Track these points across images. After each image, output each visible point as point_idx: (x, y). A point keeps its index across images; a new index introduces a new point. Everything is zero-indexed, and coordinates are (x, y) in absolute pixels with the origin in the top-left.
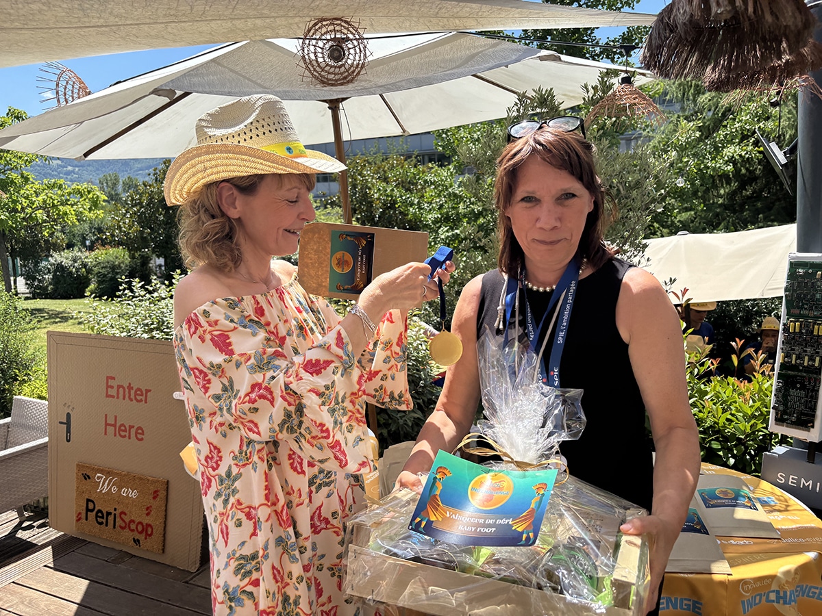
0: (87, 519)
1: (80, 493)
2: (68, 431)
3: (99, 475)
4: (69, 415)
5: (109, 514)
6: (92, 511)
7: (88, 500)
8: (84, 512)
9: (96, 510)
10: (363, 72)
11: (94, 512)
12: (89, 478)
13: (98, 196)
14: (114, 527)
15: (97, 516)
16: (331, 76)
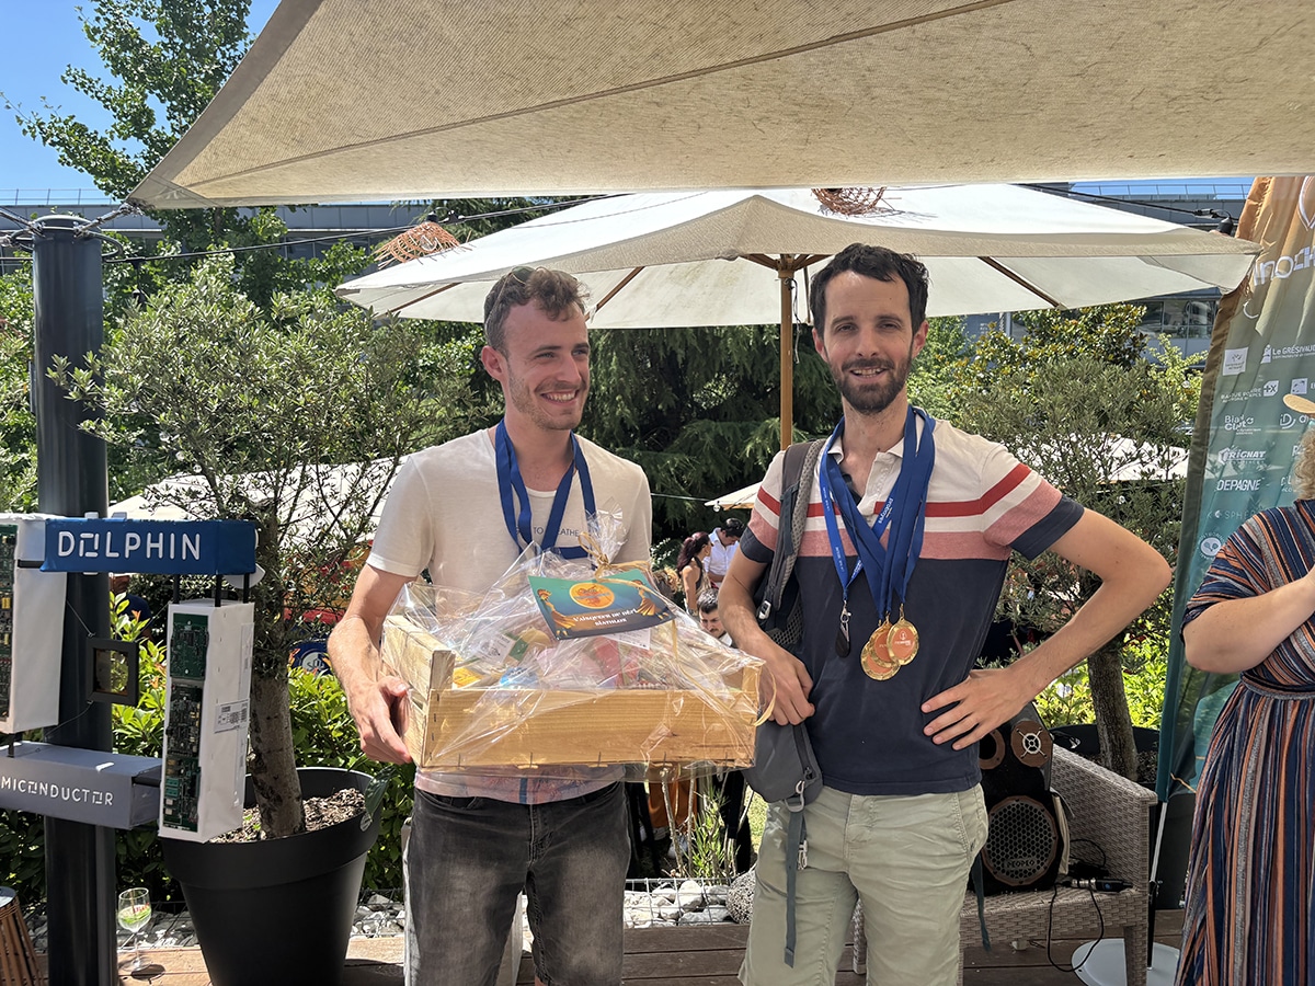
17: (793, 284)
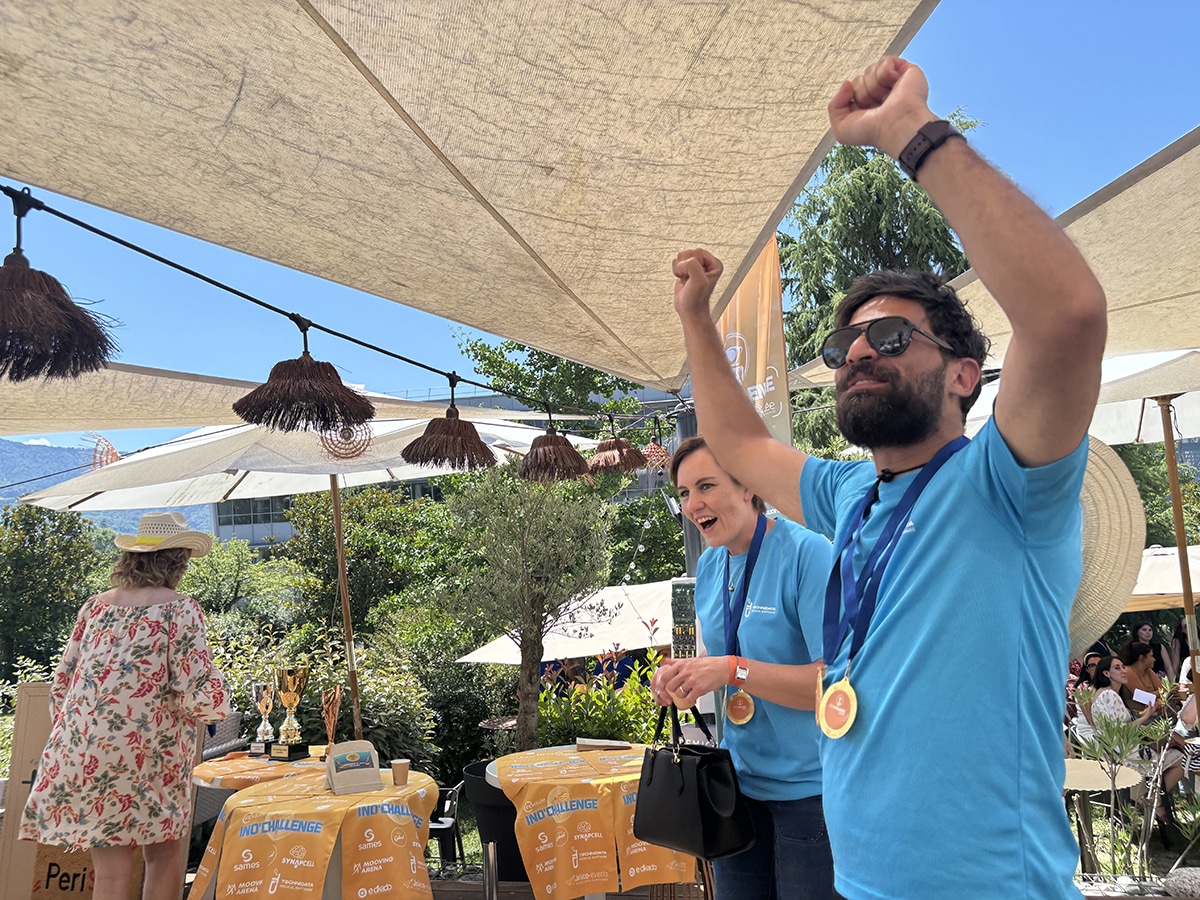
0: (47, 887)
1: (41, 858)
5: (76, 876)
6: (55, 876)
7: (51, 865)
8: (45, 878)
9: (60, 874)
10: (368, 448)
11: (58, 877)
14: (82, 890)
15: (61, 881)
16: (342, 451)
17: (1171, 408)
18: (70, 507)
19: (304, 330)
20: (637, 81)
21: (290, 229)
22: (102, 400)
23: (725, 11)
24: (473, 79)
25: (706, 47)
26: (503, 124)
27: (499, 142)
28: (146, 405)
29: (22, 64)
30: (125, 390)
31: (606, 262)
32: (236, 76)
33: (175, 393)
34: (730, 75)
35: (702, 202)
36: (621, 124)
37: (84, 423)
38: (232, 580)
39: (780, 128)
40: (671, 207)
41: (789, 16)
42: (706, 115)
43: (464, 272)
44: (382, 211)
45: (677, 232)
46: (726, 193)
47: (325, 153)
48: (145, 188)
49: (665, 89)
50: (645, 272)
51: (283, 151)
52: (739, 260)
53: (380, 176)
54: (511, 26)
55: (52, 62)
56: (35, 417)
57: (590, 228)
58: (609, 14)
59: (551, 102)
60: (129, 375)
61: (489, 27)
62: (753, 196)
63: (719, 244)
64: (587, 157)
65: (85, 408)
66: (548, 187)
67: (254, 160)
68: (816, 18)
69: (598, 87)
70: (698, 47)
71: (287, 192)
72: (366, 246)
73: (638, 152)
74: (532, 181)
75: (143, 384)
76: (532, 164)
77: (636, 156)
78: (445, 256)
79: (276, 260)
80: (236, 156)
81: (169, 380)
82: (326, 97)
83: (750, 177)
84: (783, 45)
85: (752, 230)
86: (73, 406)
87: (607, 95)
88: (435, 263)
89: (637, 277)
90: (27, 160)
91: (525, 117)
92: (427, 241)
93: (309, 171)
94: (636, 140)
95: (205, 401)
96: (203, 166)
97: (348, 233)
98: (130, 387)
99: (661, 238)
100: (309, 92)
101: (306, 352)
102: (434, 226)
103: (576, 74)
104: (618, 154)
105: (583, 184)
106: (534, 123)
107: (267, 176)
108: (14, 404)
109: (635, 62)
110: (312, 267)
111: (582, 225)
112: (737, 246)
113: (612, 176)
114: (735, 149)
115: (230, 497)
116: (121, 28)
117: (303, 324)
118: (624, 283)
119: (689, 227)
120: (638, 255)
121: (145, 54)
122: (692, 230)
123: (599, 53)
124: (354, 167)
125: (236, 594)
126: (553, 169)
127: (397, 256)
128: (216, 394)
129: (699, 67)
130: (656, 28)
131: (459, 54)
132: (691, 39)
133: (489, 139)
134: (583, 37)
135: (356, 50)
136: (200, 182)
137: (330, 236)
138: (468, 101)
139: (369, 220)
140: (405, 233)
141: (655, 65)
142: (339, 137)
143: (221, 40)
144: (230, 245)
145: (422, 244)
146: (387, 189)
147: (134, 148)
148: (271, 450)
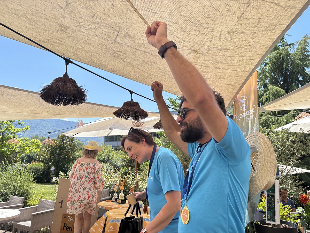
0: (63, 229)
1: (62, 222)
2: (61, 205)
3: (69, 216)
4: (62, 201)
5: (70, 227)
6: (65, 227)
7: (65, 224)
8: (63, 227)
11: (66, 227)
12: (66, 217)
13: (39, 144)
14: (71, 231)
15: (67, 228)
16: (137, 125)
18: (73, 136)
19: (131, 94)
20: (222, 26)
21: (128, 68)
22: (81, 110)
23: (249, 5)
24: (177, 27)
25: (243, 16)
26: (184, 39)
27: (183, 44)
28: (91, 112)
29: (68, 28)
30: (86, 108)
31: (209, 76)
32: (117, 29)
33: (98, 109)
34: (249, 23)
35: (238, 59)
36: (216, 38)
37: (77, 116)
38: (107, 155)
39: (262, 38)
40: (229, 61)
41: (267, 6)
42: (241, 35)
43: (170, 79)
44: (151, 63)
45: (230, 68)
46: (245, 57)
47: (138, 48)
48: (94, 58)
49: (229, 28)
50: (220, 79)
51: (128, 48)
52: (247, 75)
53: (151, 54)
54: (188, 13)
55: (75, 28)
56: (66, 114)
57: (206, 67)
58: (216, 8)
59: (198, 33)
60: (87, 104)
61: (182, 13)
62: (252, 58)
63: (242, 71)
64: (206, 48)
65: (77, 112)
66: (195, 56)
67: (120, 51)
68: (276, 6)
69: (211, 28)
70: (240, 16)
71: (128, 59)
72: (146, 72)
73: (220, 46)
74: (191, 54)
75: (91, 107)
76: (191, 50)
77: (220, 47)
78: (166, 75)
79: (123, 76)
80: (116, 50)
81: (97, 106)
82: (139, 34)
83: (252, 52)
84: (266, 14)
85: (251, 67)
86: (75, 112)
87: (213, 31)
88: (163, 77)
89: (218, 80)
90: (68, 52)
91: (190, 37)
92: (162, 71)
93: (133, 53)
94: (221, 43)
95: (105, 111)
96: (108, 52)
97: (142, 69)
98: (88, 107)
99: (225, 69)
100: (135, 33)
101: (132, 100)
102: (164, 67)
103: (205, 25)
104: (215, 46)
105: (205, 55)
106: (193, 39)
107: (123, 55)
108: (62, 111)
109: (222, 21)
110: (132, 78)
111: (203, 66)
112: (247, 72)
113: (213, 53)
114: (248, 44)
115: (109, 135)
116: (91, 18)
117: (131, 92)
118: (214, 82)
119: (233, 66)
120: (218, 74)
121: (96, 25)
122: (234, 67)
123: (212, 19)
124: (145, 52)
125: (108, 159)
126: (197, 51)
127: (154, 75)
128: (107, 110)
129: (240, 22)
130: (229, 11)
131: (174, 21)
132: (238, 14)
133: (180, 43)
134: (208, 15)
135: (147, 21)
136: (107, 56)
137: (138, 70)
138: (175, 33)
139: (148, 65)
140: (156, 69)
141: (227, 22)
142: (141, 44)
143: (114, 20)
144: (113, 72)
145: (161, 72)
146: (153, 57)
147: (92, 49)
148: (120, 124)
